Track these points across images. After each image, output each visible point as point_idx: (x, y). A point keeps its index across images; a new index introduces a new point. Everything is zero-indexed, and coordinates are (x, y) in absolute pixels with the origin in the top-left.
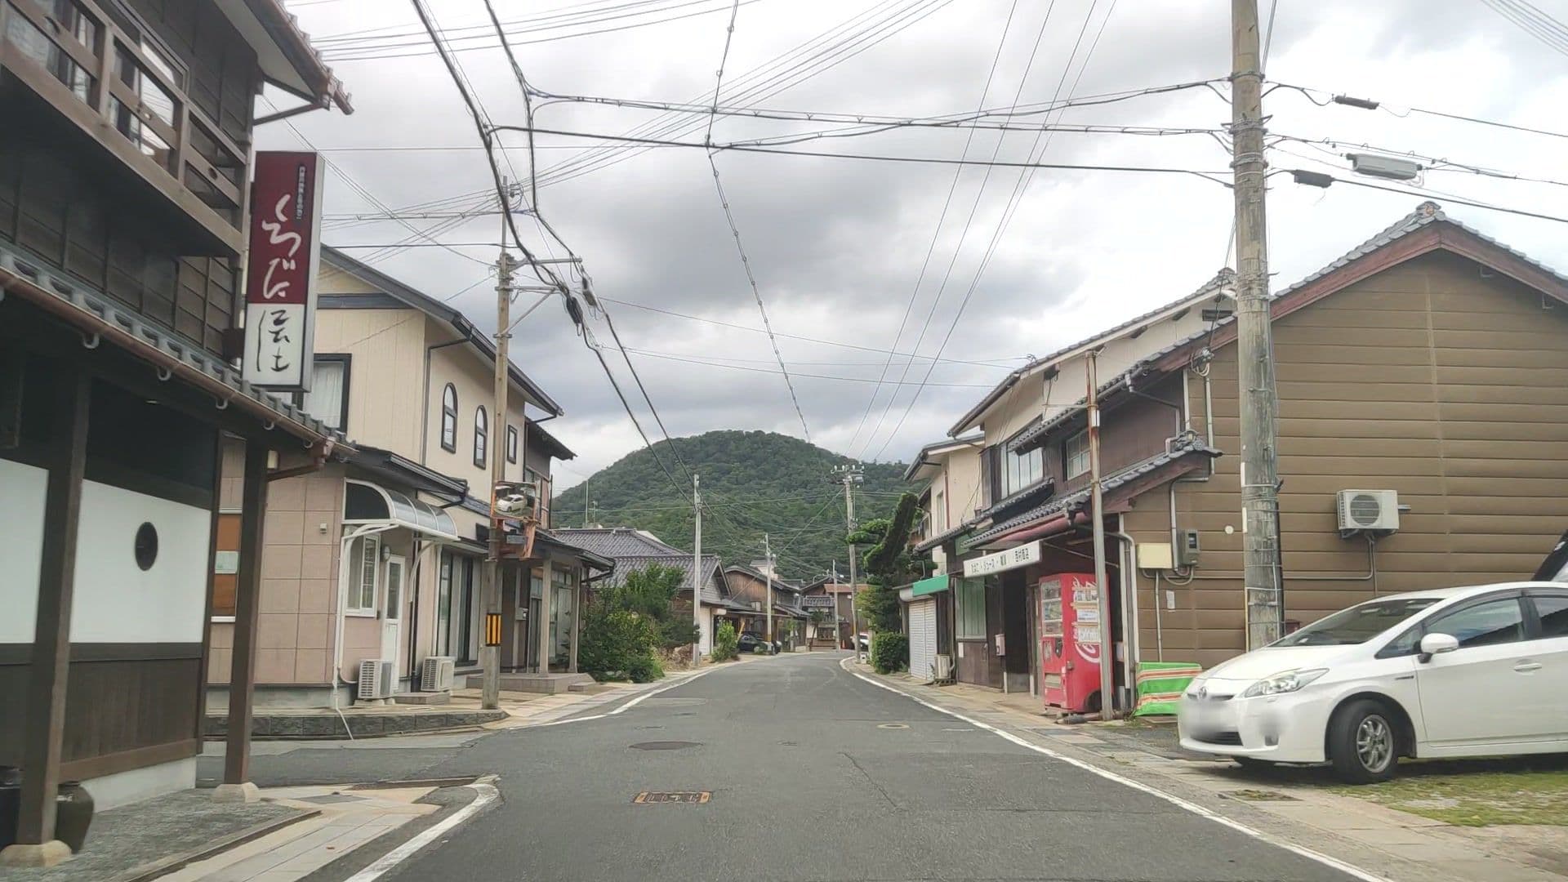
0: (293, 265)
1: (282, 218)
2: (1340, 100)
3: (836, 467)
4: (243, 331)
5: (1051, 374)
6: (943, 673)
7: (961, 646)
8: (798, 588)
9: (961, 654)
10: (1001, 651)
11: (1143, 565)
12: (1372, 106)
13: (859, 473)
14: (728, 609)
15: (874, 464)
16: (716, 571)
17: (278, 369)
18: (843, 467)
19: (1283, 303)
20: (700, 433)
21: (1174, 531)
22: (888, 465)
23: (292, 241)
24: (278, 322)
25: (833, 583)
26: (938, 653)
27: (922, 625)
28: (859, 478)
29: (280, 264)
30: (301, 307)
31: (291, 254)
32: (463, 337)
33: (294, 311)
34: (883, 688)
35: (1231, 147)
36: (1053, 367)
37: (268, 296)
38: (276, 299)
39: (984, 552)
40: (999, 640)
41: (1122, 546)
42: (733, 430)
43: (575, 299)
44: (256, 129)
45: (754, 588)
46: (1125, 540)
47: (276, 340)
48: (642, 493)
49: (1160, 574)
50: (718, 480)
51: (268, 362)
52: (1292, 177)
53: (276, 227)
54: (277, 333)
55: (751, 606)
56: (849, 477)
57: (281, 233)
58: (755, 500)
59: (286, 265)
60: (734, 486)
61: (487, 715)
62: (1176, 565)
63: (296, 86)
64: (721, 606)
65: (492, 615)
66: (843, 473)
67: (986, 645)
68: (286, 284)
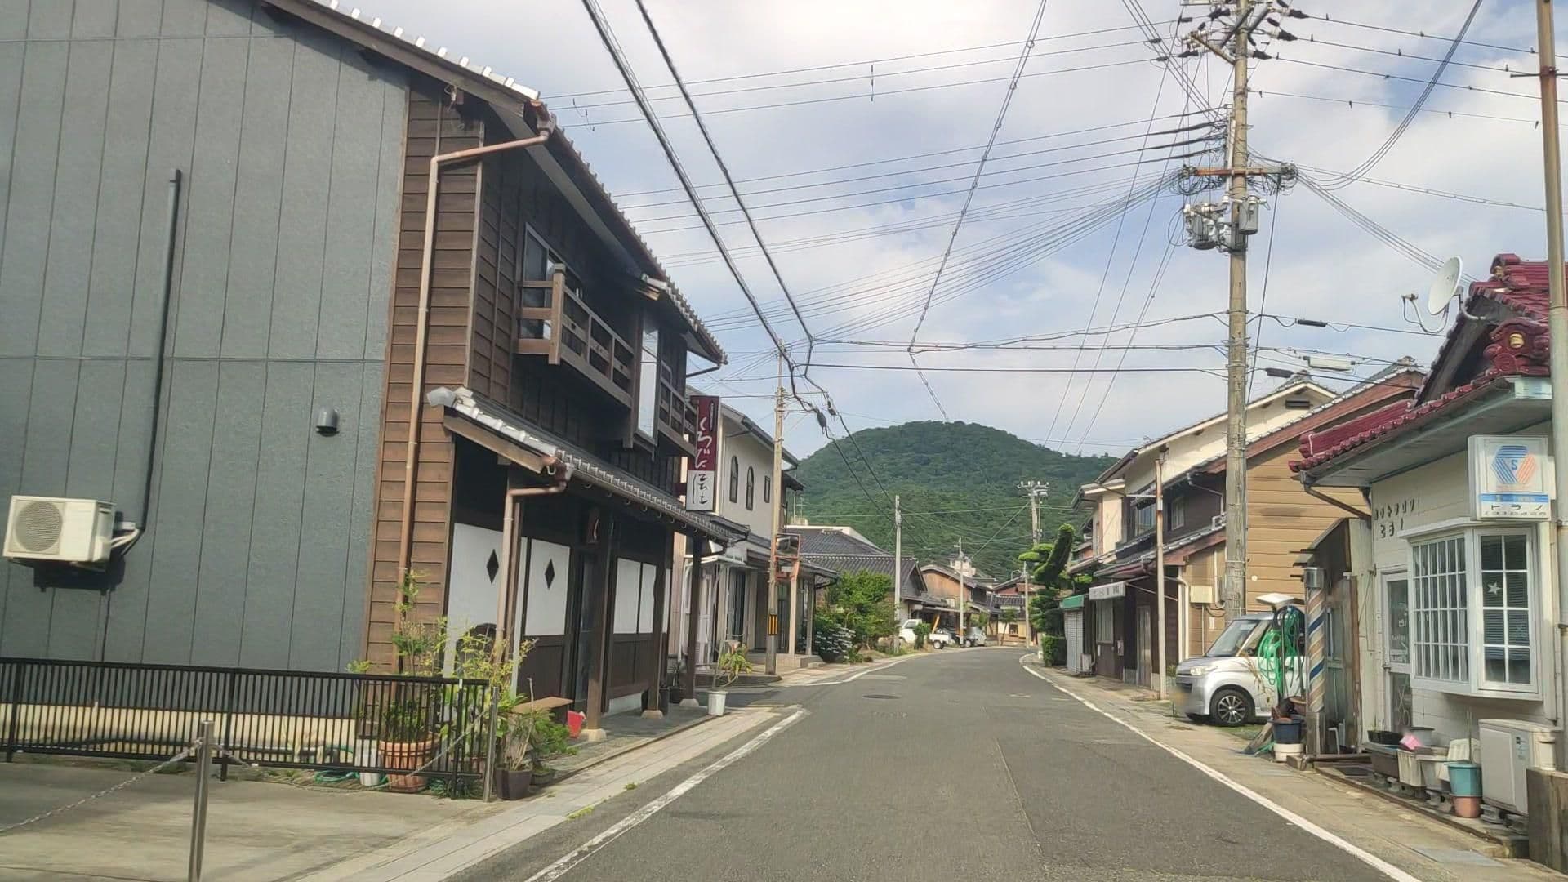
0: (709, 452)
1: (703, 429)
2: (1301, 322)
3: (1022, 483)
4: (685, 484)
5: (1163, 449)
6: (1086, 668)
7: (1099, 647)
8: (991, 587)
9: (1099, 654)
10: (1121, 653)
11: (1192, 601)
12: (1323, 325)
13: (1044, 488)
14: (923, 605)
15: (1079, 456)
16: (913, 571)
17: (702, 503)
18: (1029, 483)
19: (1296, 427)
20: (900, 422)
21: (1216, 578)
22: (1094, 457)
23: (708, 440)
24: (702, 480)
25: (1024, 582)
26: (1084, 653)
27: (1074, 629)
28: (1043, 493)
29: (703, 451)
30: (713, 472)
31: (708, 445)
32: (747, 430)
33: (709, 474)
34: (1038, 677)
35: (1227, 353)
36: (1164, 445)
37: (697, 467)
38: (701, 469)
39: (1112, 580)
40: (1120, 645)
41: (1180, 587)
42: (932, 421)
43: (822, 414)
44: (687, 379)
45: (948, 585)
46: (1181, 583)
47: (701, 488)
48: (842, 482)
49: (1205, 607)
50: (917, 470)
51: (698, 499)
52: (1266, 373)
53: (700, 433)
54: (702, 485)
55: (945, 602)
56: (1035, 492)
57: (703, 436)
58: (953, 491)
59: (705, 452)
60: (933, 477)
61: (769, 678)
62: (1216, 601)
63: (698, 350)
64: (918, 603)
65: (772, 616)
66: (1029, 488)
67: (1113, 648)
68: (706, 461)
